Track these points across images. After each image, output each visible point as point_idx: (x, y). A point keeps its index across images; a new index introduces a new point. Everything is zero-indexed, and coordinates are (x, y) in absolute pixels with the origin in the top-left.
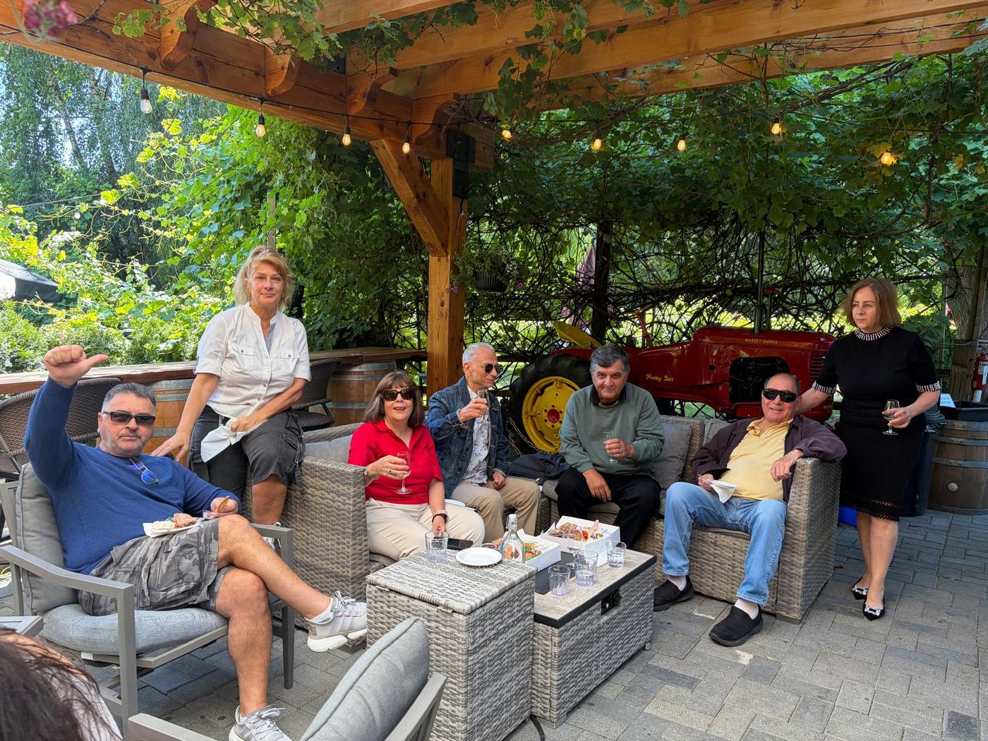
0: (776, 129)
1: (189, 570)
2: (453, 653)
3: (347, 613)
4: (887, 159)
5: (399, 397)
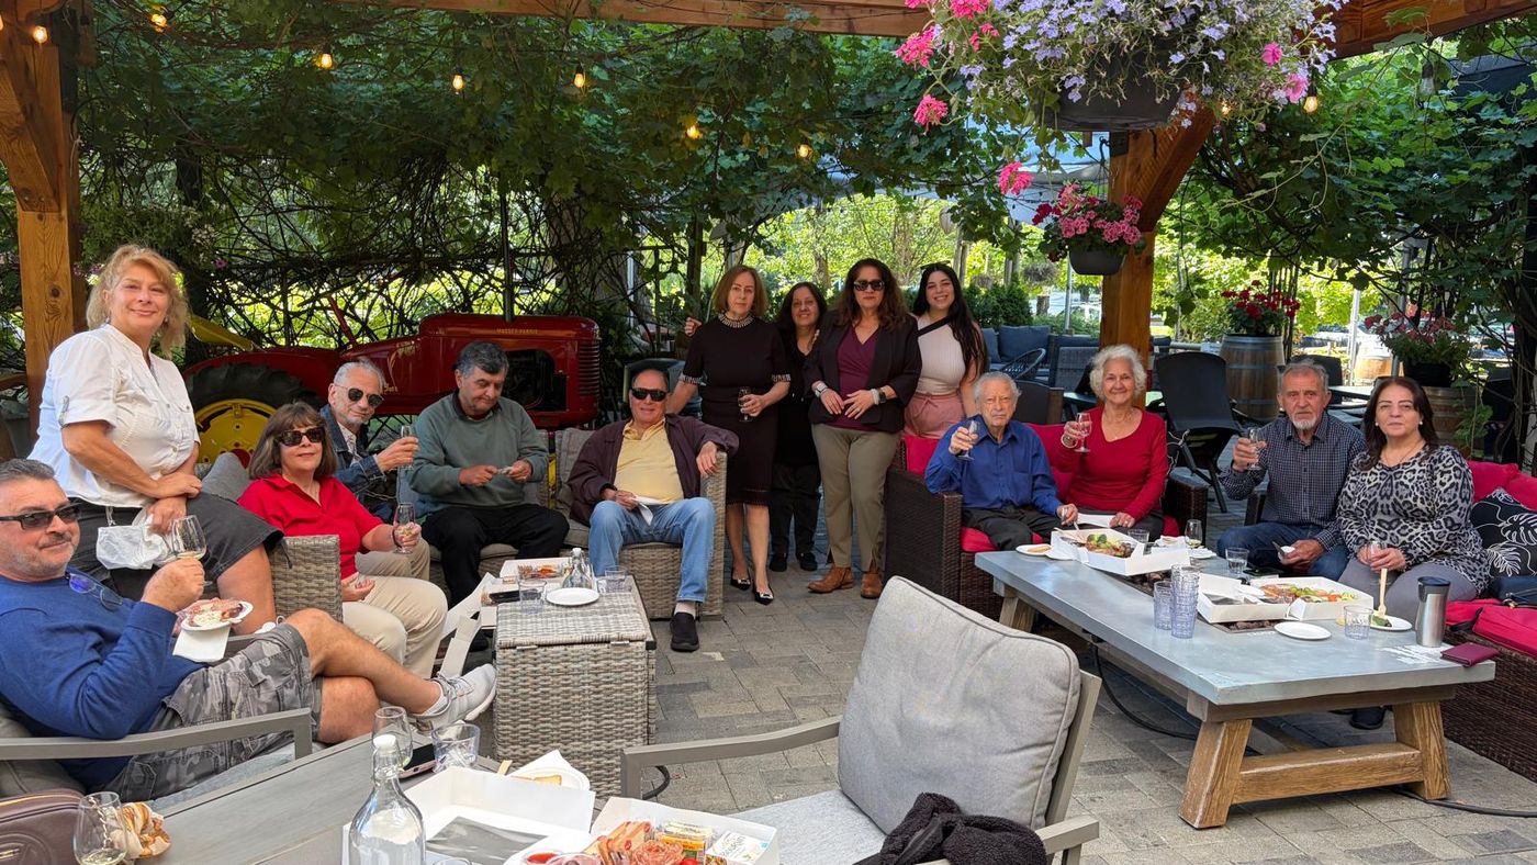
0: (580, 81)
1: (292, 702)
2: (630, 684)
3: (460, 692)
4: (693, 132)
5: (305, 440)
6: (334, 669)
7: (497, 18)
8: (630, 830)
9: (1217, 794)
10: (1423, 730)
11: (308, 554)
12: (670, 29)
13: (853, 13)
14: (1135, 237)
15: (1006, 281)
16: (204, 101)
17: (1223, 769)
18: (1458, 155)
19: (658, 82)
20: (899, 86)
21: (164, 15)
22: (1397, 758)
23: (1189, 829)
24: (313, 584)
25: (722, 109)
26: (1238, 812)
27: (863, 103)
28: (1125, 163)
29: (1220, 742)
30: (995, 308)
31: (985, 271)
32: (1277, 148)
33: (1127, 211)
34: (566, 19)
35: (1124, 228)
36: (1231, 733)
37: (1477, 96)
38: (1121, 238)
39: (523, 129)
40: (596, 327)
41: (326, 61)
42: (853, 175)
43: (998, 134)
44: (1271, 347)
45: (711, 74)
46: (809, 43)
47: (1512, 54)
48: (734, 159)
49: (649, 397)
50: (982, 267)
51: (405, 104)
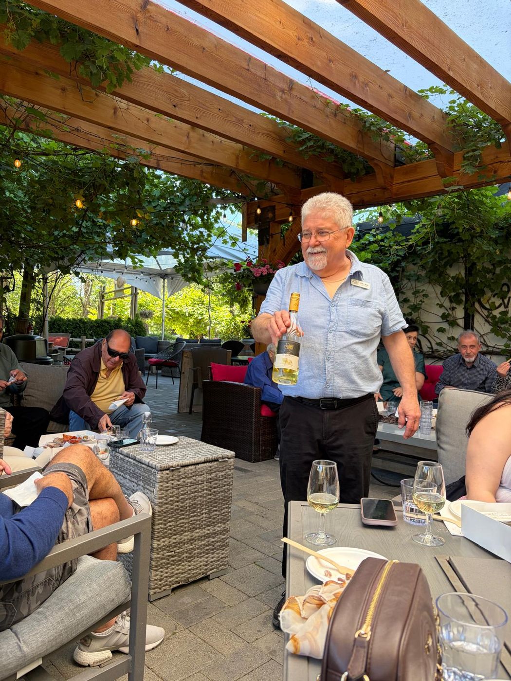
4: (79, 204)
13: (160, 158)
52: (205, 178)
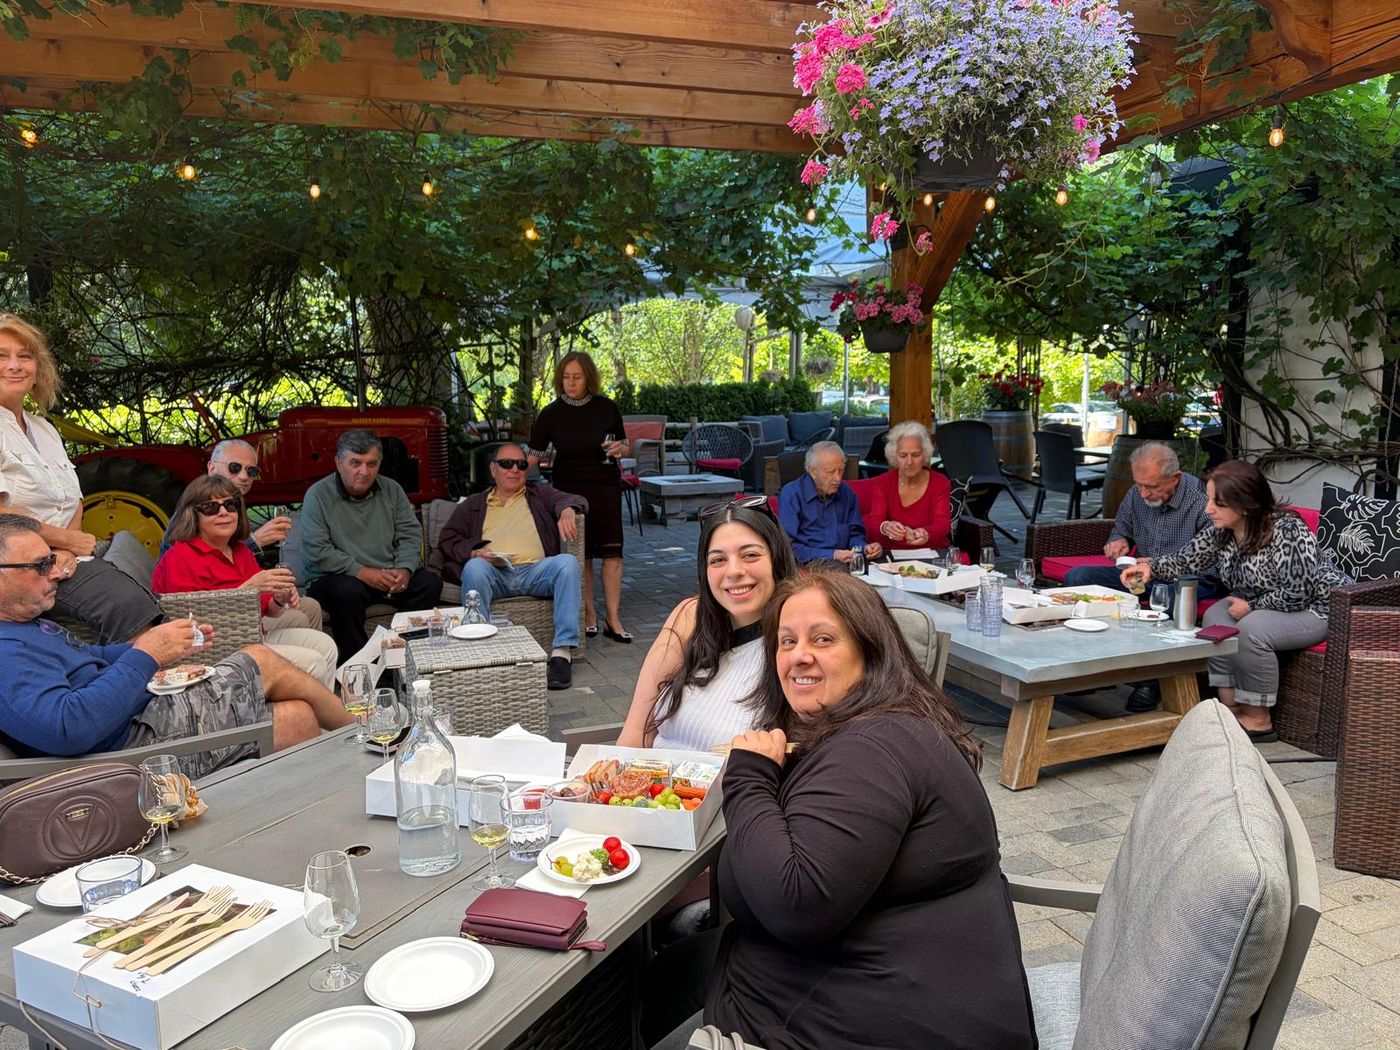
0: (427, 189)
1: (247, 714)
2: (535, 700)
4: (531, 234)
5: (223, 510)
6: (280, 694)
7: (349, 132)
8: (604, 765)
9: (1028, 760)
10: (1184, 698)
11: (232, 604)
12: (505, 143)
13: (669, 127)
14: (918, 317)
15: (791, 374)
16: (64, 214)
17: (1033, 739)
18: (1173, 244)
19: (497, 189)
20: (705, 194)
21: (34, 131)
22: (1164, 722)
23: (1008, 792)
24: (238, 631)
25: (556, 214)
26: (1047, 775)
27: (674, 210)
28: (904, 255)
29: (1029, 717)
30: (784, 398)
31: (770, 368)
32: (1027, 243)
33: (911, 296)
34: (413, 132)
35: (909, 309)
36: (1038, 708)
37: (1186, 194)
38: (907, 319)
39: (376, 234)
40: (444, 414)
41: (189, 172)
42: (666, 275)
43: (794, 235)
44: (1022, 420)
45: (546, 182)
46: (631, 155)
47: (1216, 156)
48: (562, 261)
49: (515, 467)
50: (768, 365)
51: (259, 213)
52: (761, 144)
